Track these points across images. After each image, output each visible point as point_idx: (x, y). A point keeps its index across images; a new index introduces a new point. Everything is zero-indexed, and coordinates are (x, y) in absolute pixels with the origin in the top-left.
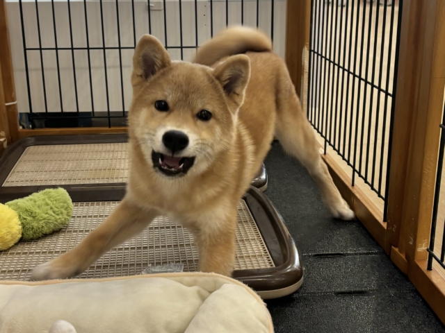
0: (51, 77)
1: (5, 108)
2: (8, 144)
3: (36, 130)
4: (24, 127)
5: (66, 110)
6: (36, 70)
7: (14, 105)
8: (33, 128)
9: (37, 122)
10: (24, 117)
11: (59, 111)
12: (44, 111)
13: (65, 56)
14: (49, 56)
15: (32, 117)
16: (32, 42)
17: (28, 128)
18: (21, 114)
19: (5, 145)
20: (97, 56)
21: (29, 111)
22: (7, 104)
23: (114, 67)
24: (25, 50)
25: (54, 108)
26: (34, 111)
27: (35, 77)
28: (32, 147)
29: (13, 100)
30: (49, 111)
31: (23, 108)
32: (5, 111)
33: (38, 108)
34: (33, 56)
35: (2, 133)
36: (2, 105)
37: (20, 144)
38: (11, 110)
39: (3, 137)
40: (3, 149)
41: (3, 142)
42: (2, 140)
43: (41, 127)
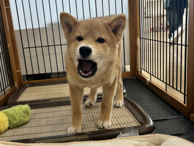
1: (16, 73)
2: (19, 87)
3: (29, 81)
5: (41, 72)
6: (28, 57)
7: (20, 71)
10: (24, 77)
11: (38, 73)
12: (32, 74)
14: (33, 50)
16: (26, 45)
17: (26, 81)
18: (23, 75)
19: (17, 87)
20: (52, 49)
21: (26, 74)
22: (17, 71)
23: (59, 53)
24: (23, 48)
25: (36, 72)
26: (28, 74)
28: (28, 88)
29: (20, 69)
30: (34, 73)
31: (24, 73)
33: (30, 73)
35: (16, 83)
36: (15, 72)
37: (23, 87)
38: (19, 74)
39: (16, 84)
40: (16, 89)
41: (16, 87)
42: (16, 86)
43: (31, 80)
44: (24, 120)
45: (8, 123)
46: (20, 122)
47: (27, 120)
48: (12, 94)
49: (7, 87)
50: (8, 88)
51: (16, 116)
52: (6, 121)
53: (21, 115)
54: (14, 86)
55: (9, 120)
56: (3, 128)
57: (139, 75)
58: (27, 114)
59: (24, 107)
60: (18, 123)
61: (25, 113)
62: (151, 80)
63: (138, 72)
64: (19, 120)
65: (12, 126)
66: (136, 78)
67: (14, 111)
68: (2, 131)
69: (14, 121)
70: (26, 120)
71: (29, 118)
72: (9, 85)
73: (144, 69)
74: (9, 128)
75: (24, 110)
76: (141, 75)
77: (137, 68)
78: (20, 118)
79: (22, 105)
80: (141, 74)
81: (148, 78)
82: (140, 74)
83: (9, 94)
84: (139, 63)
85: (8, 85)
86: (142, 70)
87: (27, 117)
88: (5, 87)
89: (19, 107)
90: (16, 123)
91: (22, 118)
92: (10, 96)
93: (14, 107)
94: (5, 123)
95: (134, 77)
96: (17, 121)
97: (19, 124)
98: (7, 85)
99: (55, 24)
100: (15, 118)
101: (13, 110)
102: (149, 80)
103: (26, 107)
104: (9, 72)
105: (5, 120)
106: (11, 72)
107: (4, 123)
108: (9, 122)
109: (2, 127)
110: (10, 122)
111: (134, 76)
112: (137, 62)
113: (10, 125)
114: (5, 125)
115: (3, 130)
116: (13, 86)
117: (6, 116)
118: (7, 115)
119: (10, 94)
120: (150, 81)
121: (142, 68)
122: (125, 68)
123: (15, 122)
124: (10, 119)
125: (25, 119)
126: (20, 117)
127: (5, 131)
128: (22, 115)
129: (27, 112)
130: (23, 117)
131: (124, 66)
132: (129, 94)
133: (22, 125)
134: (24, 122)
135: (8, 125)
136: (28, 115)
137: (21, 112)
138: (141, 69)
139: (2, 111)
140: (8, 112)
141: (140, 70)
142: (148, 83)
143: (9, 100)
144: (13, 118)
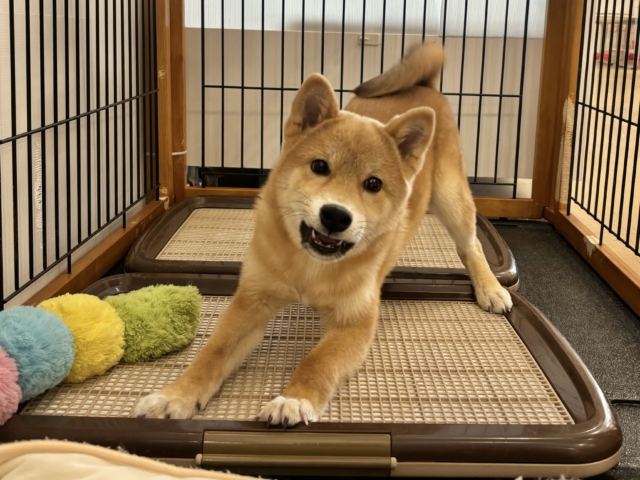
0: (233, 122)
1: (171, 158)
2: (170, 205)
3: (207, 189)
4: (191, 185)
5: (247, 165)
6: (214, 113)
7: (183, 155)
8: (203, 186)
9: (208, 178)
10: (193, 172)
11: (239, 166)
12: (220, 166)
13: (252, 97)
14: (233, 96)
15: (203, 173)
16: (213, 78)
17: (197, 185)
18: (190, 168)
19: (166, 206)
21: (200, 165)
22: (174, 154)
24: (204, 86)
25: (232, 162)
26: (206, 165)
27: (213, 122)
28: (201, 210)
29: (183, 150)
30: (226, 165)
31: (193, 160)
32: (171, 163)
33: (212, 162)
34: (213, 95)
35: (164, 190)
36: (167, 153)
37: (185, 205)
38: (179, 161)
39: (164, 195)
40: (163, 211)
41: (164, 202)
42: (162, 199)
43: (213, 185)
44: (176, 340)
45: (123, 343)
46: (161, 345)
47: (186, 341)
48: (146, 228)
49: (137, 202)
50: (139, 206)
51: (152, 324)
52: (117, 337)
53: (169, 320)
54: (158, 199)
55: (125, 336)
56: (102, 362)
57: (562, 216)
58: (188, 318)
59: (183, 294)
60: (156, 348)
61: (182, 314)
62: (601, 244)
63: (557, 205)
64: (159, 337)
65: (135, 356)
66: (550, 224)
67: (148, 304)
68: (97, 372)
69: (142, 340)
70: (183, 338)
71: (192, 332)
72: (143, 197)
73: (579, 200)
74: (123, 362)
75: (182, 305)
76: (567, 217)
77: (557, 194)
78: (162, 332)
79: (176, 285)
80: (568, 213)
81: (591, 234)
82: (564, 212)
83: (138, 226)
84: (566, 180)
85: (139, 198)
86: (572, 202)
87: (186, 329)
88: (128, 204)
89: (168, 291)
90: (148, 349)
91: (171, 330)
92: (141, 234)
93: (152, 287)
94: (114, 345)
95: (543, 220)
96: (153, 341)
97: (158, 352)
98: (135, 198)
99: (314, 26)
100: (146, 330)
101: (146, 300)
102: (594, 240)
103: (188, 296)
104: (148, 154)
105: (114, 333)
106: (154, 154)
107: (110, 344)
108: (126, 341)
109: (102, 357)
110: (131, 343)
111: (543, 216)
112: (559, 173)
113: (129, 350)
114: (111, 352)
115: (104, 368)
116: (154, 201)
117: (119, 319)
118: (122, 317)
119: (141, 229)
120: (598, 247)
121: (573, 195)
122: (515, 185)
123: (144, 345)
124: (131, 333)
125: (179, 337)
126: (165, 328)
127: (110, 370)
128: (173, 322)
129: (188, 313)
130: (175, 329)
131: (512, 181)
132: (525, 278)
133: (166, 355)
134: (173, 347)
135: (122, 351)
136: (190, 321)
137: (170, 311)
138: (570, 198)
139: (110, 298)
140: (128, 306)
141: (564, 201)
142: (590, 251)
143: (137, 248)
144: (143, 327)
